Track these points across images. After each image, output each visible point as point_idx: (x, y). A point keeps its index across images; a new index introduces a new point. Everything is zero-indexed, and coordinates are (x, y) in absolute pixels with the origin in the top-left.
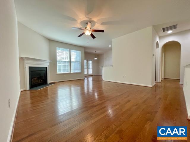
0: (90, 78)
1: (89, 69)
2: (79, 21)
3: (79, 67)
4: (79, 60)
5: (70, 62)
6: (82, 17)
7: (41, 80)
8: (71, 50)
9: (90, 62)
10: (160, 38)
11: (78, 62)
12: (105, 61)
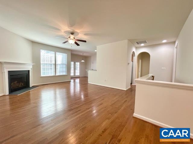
0: (77, 80)
1: (76, 71)
2: (63, 31)
3: (65, 69)
4: (65, 62)
5: (55, 64)
6: (65, 28)
7: (22, 84)
8: (57, 53)
9: (78, 64)
10: (136, 48)
11: (64, 64)
12: (92, 64)
